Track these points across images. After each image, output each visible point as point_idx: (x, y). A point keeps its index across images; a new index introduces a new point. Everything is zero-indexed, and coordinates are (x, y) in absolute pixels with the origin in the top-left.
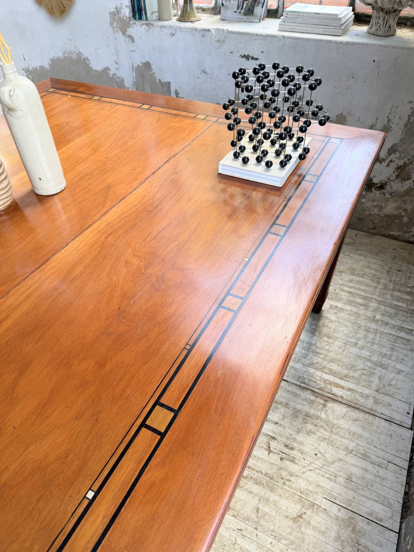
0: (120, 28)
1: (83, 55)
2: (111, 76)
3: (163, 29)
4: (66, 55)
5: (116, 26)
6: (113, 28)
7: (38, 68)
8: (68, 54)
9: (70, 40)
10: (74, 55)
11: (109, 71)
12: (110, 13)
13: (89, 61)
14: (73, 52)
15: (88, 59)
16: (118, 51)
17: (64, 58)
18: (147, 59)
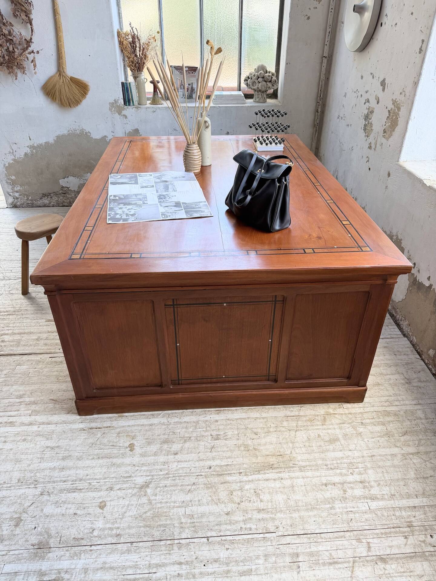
0: (117, 111)
1: (85, 130)
2: (108, 141)
3: (147, 109)
4: (71, 132)
5: (114, 111)
6: (111, 111)
7: (43, 144)
8: (72, 131)
9: (76, 122)
10: (78, 131)
11: (106, 138)
12: (110, 103)
13: (91, 133)
14: (77, 129)
15: (89, 132)
16: (115, 125)
17: (69, 135)
18: (136, 127)
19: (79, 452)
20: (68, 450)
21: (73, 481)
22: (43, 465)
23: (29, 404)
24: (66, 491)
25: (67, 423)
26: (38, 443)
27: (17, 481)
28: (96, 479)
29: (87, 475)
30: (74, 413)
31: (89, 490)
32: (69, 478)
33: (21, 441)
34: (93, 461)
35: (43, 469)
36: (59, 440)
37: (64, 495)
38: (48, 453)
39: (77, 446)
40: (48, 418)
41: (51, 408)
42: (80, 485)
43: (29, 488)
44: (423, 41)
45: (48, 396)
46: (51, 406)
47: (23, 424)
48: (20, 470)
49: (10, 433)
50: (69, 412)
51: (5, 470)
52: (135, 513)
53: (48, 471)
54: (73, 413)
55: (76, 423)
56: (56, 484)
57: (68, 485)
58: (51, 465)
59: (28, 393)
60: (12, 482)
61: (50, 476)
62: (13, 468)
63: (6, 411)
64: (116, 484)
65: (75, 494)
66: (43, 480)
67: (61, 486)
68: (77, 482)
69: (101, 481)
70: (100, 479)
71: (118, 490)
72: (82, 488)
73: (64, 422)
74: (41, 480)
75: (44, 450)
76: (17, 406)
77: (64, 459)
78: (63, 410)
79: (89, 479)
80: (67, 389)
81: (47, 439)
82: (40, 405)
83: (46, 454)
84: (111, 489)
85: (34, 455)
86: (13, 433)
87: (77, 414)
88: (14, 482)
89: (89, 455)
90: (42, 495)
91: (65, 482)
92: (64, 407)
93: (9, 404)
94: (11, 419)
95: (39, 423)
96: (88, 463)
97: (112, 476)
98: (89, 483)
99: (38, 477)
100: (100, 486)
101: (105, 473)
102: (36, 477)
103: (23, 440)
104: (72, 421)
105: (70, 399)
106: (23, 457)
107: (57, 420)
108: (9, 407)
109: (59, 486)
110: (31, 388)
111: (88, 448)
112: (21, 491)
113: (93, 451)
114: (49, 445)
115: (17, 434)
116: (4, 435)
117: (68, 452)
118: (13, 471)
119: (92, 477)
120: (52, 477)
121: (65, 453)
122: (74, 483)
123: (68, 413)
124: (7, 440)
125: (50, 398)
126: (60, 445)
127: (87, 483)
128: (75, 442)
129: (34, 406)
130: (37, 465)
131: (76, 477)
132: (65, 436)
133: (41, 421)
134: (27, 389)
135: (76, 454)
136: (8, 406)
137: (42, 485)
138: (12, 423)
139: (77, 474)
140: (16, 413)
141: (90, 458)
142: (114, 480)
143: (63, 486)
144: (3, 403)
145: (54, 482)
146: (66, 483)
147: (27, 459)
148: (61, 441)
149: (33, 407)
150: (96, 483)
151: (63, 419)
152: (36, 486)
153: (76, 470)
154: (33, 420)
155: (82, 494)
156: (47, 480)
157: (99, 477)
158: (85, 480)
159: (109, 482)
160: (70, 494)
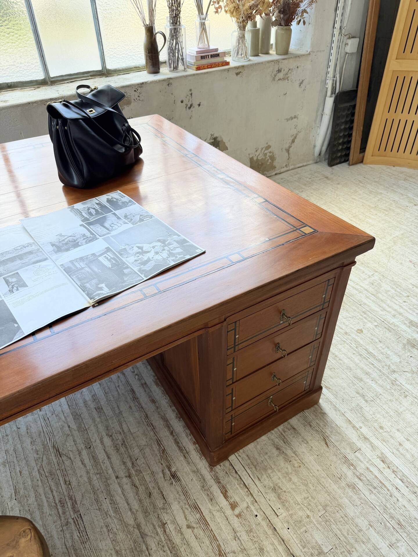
19: (345, 373)
20: (352, 382)
21: (367, 359)
22: (380, 390)
23: (352, 465)
24: (377, 358)
25: (334, 405)
26: (371, 413)
27: (408, 397)
28: (351, 347)
29: (354, 354)
30: (320, 408)
31: (361, 346)
32: (368, 363)
33: (385, 430)
34: (341, 358)
35: (382, 387)
36: (353, 397)
37: (379, 356)
38: (369, 396)
39: (343, 379)
40: (346, 428)
41: (336, 435)
42: (364, 353)
43: (401, 384)
45: (327, 454)
46: (334, 437)
47: (373, 447)
48: (401, 404)
49: (391, 450)
50: (323, 414)
51: (413, 416)
52: (345, 313)
53: (379, 382)
54: (321, 410)
55: (327, 398)
56: (380, 369)
57: (371, 360)
58: (373, 385)
59: (343, 484)
60: (412, 400)
61: (380, 378)
62: (405, 411)
63: (381, 482)
64: (341, 333)
65: (372, 351)
66: (387, 379)
67: (377, 363)
68: (364, 356)
69: (348, 342)
70: (347, 344)
71: (343, 329)
72: (364, 350)
73: (336, 409)
74: (389, 381)
75: (371, 401)
76: (366, 477)
77: (361, 380)
78: (327, 421)
79: (355, 350)
80: (303, 441)
81: (361, 408)
82: (343, 451)
83: (371, 397)
84: (346, 333)
85: (382, 405)
86: (387, 446)
87: (318, 404)
88: (410, 398)
89: (341, 364)
90: (395, 371)
91: (372, 364)
92: (324, 424)
93: (373, 490)
94: (381, 465)
95: (358, 431)
96: (346, 361)
97: (338, 338)
98: (357, 348)
99: (389, 385)
100: (351, 340)
101: (341, 344)
102: (391, 386)
103: (383, 429)
104: (329, 403)
105: (311, 426)
106: (392, 413)
107: (341, 418)
108: (375, 485)
109: (379, 365)
110: (335, 487)
111: (337, 370)
112: (408, 387)
113: (335, 364)
114: (364, 402)
115: (384, 441)
116: (397, 452)
117: (354, 381)
118: (407, 409)
119: (352, 350)
120: (379, 376)
121: (357, 383)
122: (366, 357)
123: (326, 414)
124: (397, 444)
125: (327, 449)
126: (355, 393)
127: (358, 350)
128: (342, 383)
129: (349, 457)
130: (384, 394)
131: (362, 360)
132: (345, 396)
133: (354, 431)
134: (339, 491)
135: (349, 374)
136: (375, 488)
137: (391, 377)
138: (383, 459)
139: (360, 361)
140: (372, 469)
141: (341, 362)
142: (339, 336)
143: (376, 363)
144: (378, 498)
145: (380, 371)
146: (373, 362)
147: (389, 408)
148: (351, 395)
149: (351, 456)
150: (353, 344)
151: (334, 412)
152: (395, 380)
153: (358, 363)
154: (361, 442)
155: (367, 347)
156: (384, 377)
157: (347, 346)
158: (358, 353)
159: (344, 338)
160: (375, 354)
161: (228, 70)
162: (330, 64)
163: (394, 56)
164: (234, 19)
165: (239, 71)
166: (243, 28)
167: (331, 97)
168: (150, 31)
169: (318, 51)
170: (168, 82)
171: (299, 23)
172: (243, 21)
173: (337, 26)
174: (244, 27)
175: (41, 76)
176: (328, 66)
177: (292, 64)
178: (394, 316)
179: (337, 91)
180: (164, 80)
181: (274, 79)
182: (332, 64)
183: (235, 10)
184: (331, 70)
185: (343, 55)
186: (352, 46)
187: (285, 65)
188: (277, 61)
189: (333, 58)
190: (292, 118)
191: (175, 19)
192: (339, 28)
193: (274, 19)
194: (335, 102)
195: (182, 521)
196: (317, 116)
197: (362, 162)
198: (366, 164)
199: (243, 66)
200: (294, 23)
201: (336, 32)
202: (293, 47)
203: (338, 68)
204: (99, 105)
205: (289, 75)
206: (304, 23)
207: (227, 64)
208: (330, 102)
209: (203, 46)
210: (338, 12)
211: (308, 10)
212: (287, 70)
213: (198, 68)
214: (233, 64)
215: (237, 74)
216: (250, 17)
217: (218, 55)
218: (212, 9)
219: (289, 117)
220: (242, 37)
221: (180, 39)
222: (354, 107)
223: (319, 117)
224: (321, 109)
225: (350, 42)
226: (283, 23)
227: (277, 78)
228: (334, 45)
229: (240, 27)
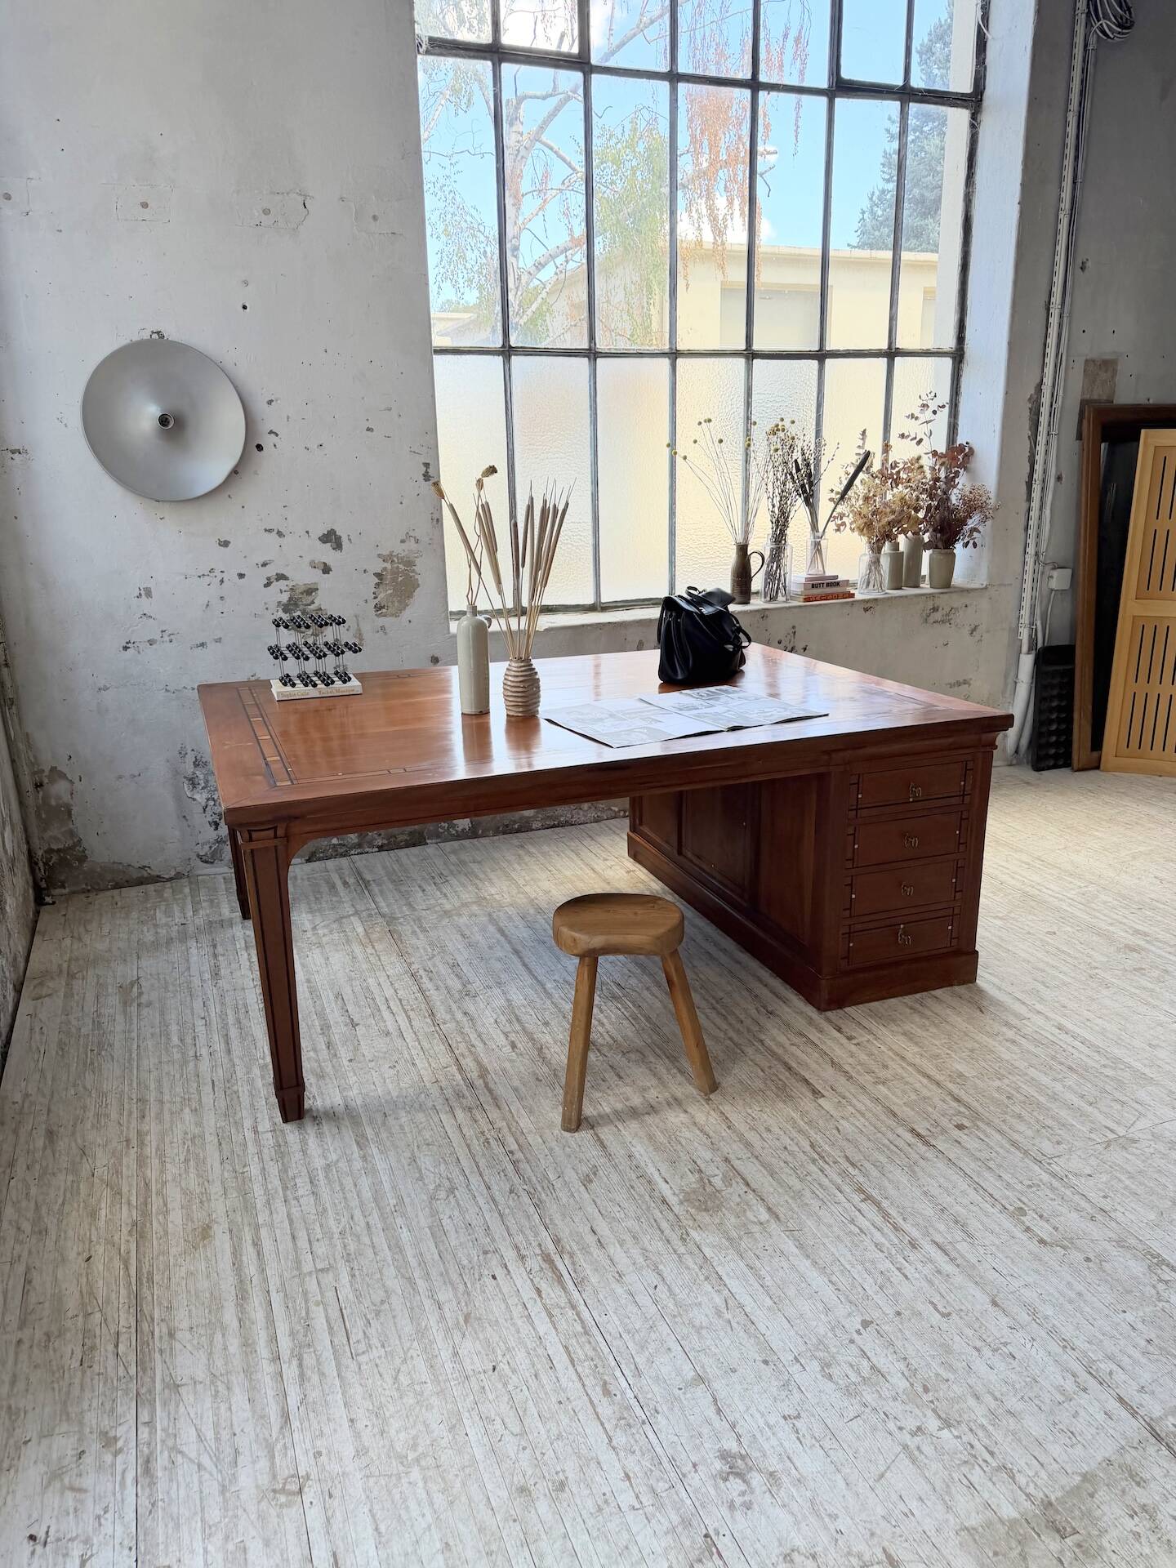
19: (1019, 964)
20: (1029, 972)
21: (1056, 956)
22: (1069, 980)
23: (1015, 1028)
24: (1071, 955)
25: (997, 986)
26: (1052, 995)
30: (977, 986)
31: (1048, 943)
32: (1057, 959)
33: (1069, 1009)
35: (1074, 978)
37: (1077, 955)
38: (1052, 983)
39: (1015, 968)
40: (1012, 1003)
41: (996, 1007)
43: (1103, 977)
44: (427, 465)
45: (981, 1018)
46: (993, 1008)
47: (1048, 1019)
49: (1074, 1023)
50: (980, 991)
52: (1031, 917)
53: (1069, 974)
54: (979, 988)
55: (988, 980)
56: (1074, 964)
58: (1062, 976)
59: (1000, 1038)
61: (1073, 971)
63: (1053, 1042)
64: (1021, 932)
65: (1065, 950)
66: (1083, 973)
67: (1071, 960)
68: (1053, 953)
72: (1054, 948)
73: (1000, 989)
74: (1086, 974)
75: (1054, 987)
76: (1032, 1036)
77: (1043, 971)
78: (985, 996)
79: (1039, 948)
81: (1038, 991)
82: (1003, 1017)
83: (1055, 984)
85: (1069, 991)
86: (1069, 1020)
87: (974, 983)
90: (1096, 968)
92: (980, 998)
93: (1039, 1045)
94: (1056, 1031)
95: (1029, 1006)
96: (1024, 955)
100: (1036, 939)
102: (1087, 978)
103: (1065, 1008)
104: (991, 984)
106: (1082, 998)
107: (1005, 995)
108: (1043, 1042)
110: (988, 1039)
112: (1114, 980)
113: (1005, 956)
114: (1043, 987)
115: (1065, 1016)
116: (1083, 1025)
118: (1106, 997)
120: (1072, 969)
123: (983, 991)
124: (1085, 1019)
125: (981, 1015)
126: (1031, 980)
128: (1014, 971)
129: (1012, 1022)
130: (1075, 984)
132: (1015, 981)
133: (1023, 1006)
134: (993, 1043)
135: (1026, 965)
136: (1043, 1044)
137: (1089, 971)
138: (1060, 1028)
139: (1045, 957)
140: (1042, 1032)
144: (1047, 1051)
145: (1074, 966)
146: (1064, 959)
149: (1014, 1022)
150: (1037, 942)
151: (997, 991)
152: (1094, 974)
153: (1042, 958)
154: (1031, 1014)
156: (1079, 971)
157: (1029, 944)
158: (1044, 950)
160: (1070, 952)
161: (852, 603)
162: (1023, 604)
163: (1133, 594)
164: (865, 539)
165: (868, 606)
166: (876, 549)
167: (1028, 653)
168: (743, 549)
169: (1000, 585)
170: (763, 614)
171: (966, 545)
172: (878, 541)
173: (1031, 550)
174: (879, 550)
175: (589, 600)
176: (1020, 607)
177: (957, 601)
178: (1111, 924)
179: (1039, 646)
180: (757, 611)
181: (926, 621)
182: (1026, 604)
183: (867, 527)
184: (1025, 613)
185: (1045, 592)
186: (1059, 580)
187: (945, 601)
188: (932, 595)
189: (1027, 595)
190: (959, 684)
191: (779, 538)
192: (1033, 553)
193: (926, 538)
194: (1037, 662)
195: (782, 1039)
196: (1006, 684)
197: (1097, 767)
198: (1107, 771)
199: (876, 600)
200: (958, 546)
201: (1030, 559)
202: (958, 578)
203: (1038, 611)
204: (711, 604)
205: (952, 616)
206: (975, 545)
207: (852, 595)
208: (1027, 662)
209: (816, 571)
210: (1030, 532)
211: (980, 528)
212: (947, 609)
213: (807, 600)
214: (858, 596)
215: (866, 610)
216: (888, 536)
217: (838, 584)
218: (832, 526)
219: (953, 681)
220: (876, 562)
221: (783, 561)
222: (1071, 673)
223: (1010, 687)
224: (1012, 674)
225: (1055, 573)
226: (940, 545)
227: (931, 619)
228: (1028, 577)
229: (872, 549)
